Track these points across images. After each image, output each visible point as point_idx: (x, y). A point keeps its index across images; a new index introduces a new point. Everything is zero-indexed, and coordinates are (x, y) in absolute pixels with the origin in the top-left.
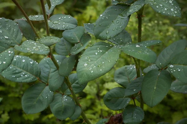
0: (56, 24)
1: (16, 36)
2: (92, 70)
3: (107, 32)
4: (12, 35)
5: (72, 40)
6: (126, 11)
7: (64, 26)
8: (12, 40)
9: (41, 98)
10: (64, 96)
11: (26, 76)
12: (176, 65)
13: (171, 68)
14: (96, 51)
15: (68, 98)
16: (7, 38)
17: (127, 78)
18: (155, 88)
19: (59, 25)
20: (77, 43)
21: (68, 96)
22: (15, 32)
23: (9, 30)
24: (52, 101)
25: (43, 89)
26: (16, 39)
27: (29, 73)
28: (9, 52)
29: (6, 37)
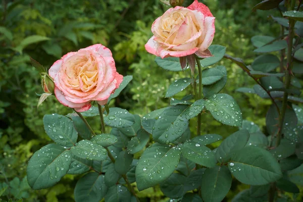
0: (112, 120)
1: (71, 135)
2: (152, 175)
3: (167, 135)
4: (67, 133)
5: (128, 132)
6: (185, 111)
7: (120, 123)
8: (68, 139)
9: (95, 190)
10: (118, 185)
11: (78, 166)
12: (236, 163)
13: (232, 167)
14: (155, 153)
15: (123, 187)
16: (62, 138)
17: (185, 163)
18: (215, 186)
19: (115, 121)
20: (133, 137)
21: (123, 185)
22: (69, 131)
23: (64, 128)
24: (106, 193)
25: (97, 178)
26: (71, 138)
27: (80, 163)
28: (66, 156)
29: (60, 137)
